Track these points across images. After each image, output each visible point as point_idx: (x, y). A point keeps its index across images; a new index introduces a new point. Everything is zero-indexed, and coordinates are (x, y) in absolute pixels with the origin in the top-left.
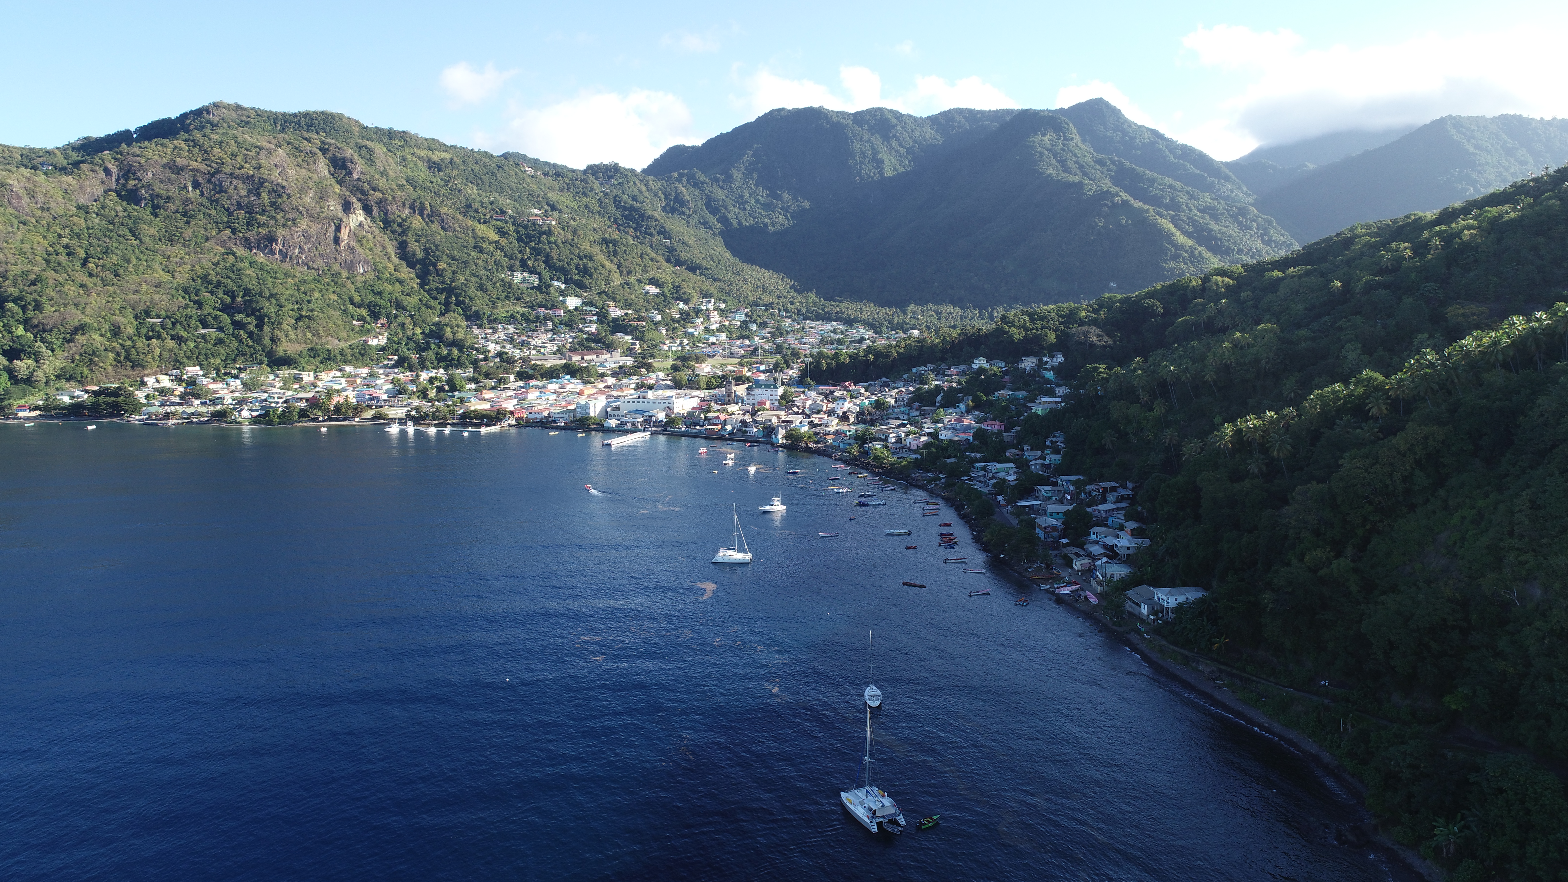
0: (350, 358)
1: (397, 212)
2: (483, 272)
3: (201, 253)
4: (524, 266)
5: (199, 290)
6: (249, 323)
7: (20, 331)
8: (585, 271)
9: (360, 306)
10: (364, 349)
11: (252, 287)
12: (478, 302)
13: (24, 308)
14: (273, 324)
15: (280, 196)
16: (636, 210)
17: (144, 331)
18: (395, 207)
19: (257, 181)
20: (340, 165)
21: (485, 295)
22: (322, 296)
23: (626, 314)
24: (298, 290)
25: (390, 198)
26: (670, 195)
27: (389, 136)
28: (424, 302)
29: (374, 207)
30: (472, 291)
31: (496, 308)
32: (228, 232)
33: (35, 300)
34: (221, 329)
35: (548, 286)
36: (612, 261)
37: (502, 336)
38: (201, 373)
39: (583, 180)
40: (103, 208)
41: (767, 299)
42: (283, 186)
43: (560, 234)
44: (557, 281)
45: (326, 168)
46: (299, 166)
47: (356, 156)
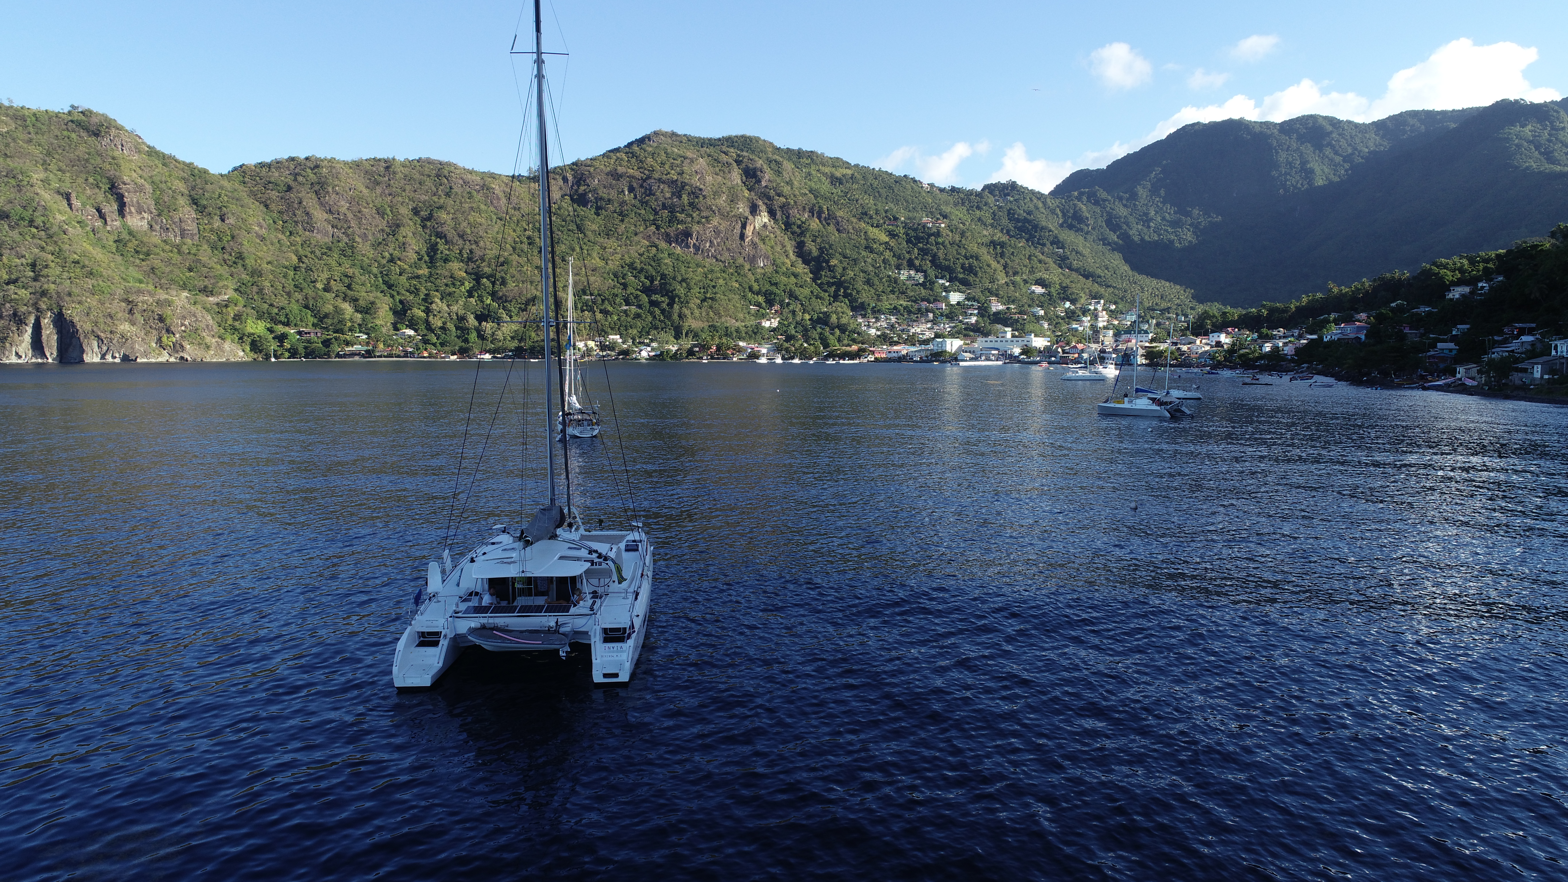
1: (798, 216)
2: (871, 268)
3: (630, 245)
4: (911, 265)
5: (625, 274)
6: (663, 302)
7: (489, 301)
8: (970, 270)
9: (758, 294)
11: (667, 273)
12: (864, 295)
14: (682, 303)
15: (697, 197)
16: (1029, 222)
18: (796, 211)
19: (679, 185)
20: (751, 175)
21: (871, 289)
22: (726, 283)
23: (1008, 308)
24: (706, 277)
25: (792, 202)
26: (1068, 212)
27: (797, 156)
28: (815, 293)
29: (778, 211)
30: (860, 285)
31: (881, 301)
32: (653, 228)
34: (639, 306)
35: (932, 283)
36: (998, 262)
37: (884, 325)
38: (620, 341)
39: (979, 195)
40: (559, 209)
41: (1164, 305)
42: (701, 190)
43: (948, 237)
44: (942, 278)
45: (739, 177)
46: (717, 174)
47: (765, 167)
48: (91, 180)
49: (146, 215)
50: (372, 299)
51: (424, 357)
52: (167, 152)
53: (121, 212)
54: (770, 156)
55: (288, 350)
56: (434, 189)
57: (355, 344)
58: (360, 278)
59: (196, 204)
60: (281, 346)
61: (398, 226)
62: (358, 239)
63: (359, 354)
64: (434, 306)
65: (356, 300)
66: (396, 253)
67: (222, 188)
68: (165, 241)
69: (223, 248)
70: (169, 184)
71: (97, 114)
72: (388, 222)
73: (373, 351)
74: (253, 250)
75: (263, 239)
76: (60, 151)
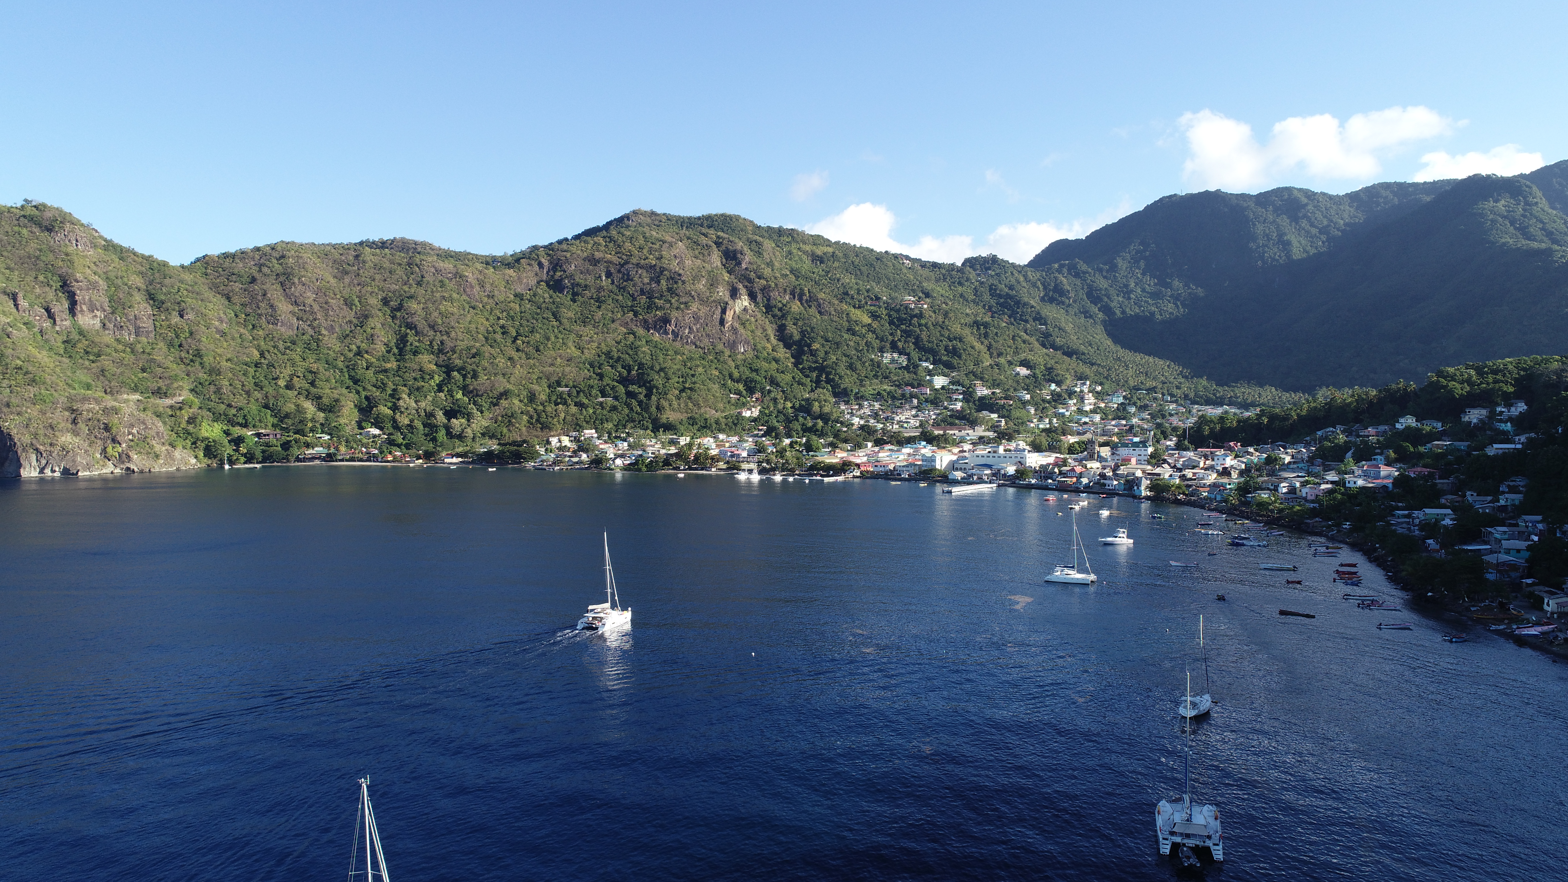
0: (724, 427)
1: (779, 298)
2: (854, 352)
3: (607, 333)
4: (894, 347)
5: (602, 364)
6: (640, 393)
7: (459, 395)
8: (955, 352)
9: (738, 382)
10: (738, 419)
11: (645, 362)
12: (847, 380)
13: (464, 377)
15: (676, 283)
16: (1011, 297)
17: (554, 398)
18: (777, 293)
19: (658, 270)
20: (731, 257)
21: (854, 374)
22: (705, 371)
23: (993, 393)
24: (685, 365)
25: (773, 285)
26: (1049, 285)
27: (778, 235)
28: (797, 379)
29: (758, 294)
30: (842, 369)
31: (864, 386)
32: (631, 314)
33: (474, 370)
34: (616, 398)
35: (916, 366)
36: (982, 343)
37: (868, 412)
38: (596, 435)
39: (960, 270)
40: (535, 295)
41: (1150, 384)
42: (680, 275)
43: (931, 317)
44: (926, 361)
45: (719, 259)
46: (696, 257)
47: (746, 249)
48: (41, 278)
49: (98, 313)
50: (336, 396)
51: (388, 462)
52: (125, 244)
53: (72, 311)
54: (750, 236)
55: (245, 455)
56: (405, 278)
57: (317, 446)
58: (324, 372)
59: (152, 299)
60: (237, 450)
61: (366, 317)
62: (324, 332)
63: (319, 458)
64: (401, 403)
65: (320, 398)
66: (364, 346)
67: (181, 281)
68: (117, 340)
69: (180, 346)
70: (125, 280)
71: (51, 208)
72: (356, 313)
73: (335, 454)
74: (212, 346)
75: (223, 334)
76: (9, 248)
